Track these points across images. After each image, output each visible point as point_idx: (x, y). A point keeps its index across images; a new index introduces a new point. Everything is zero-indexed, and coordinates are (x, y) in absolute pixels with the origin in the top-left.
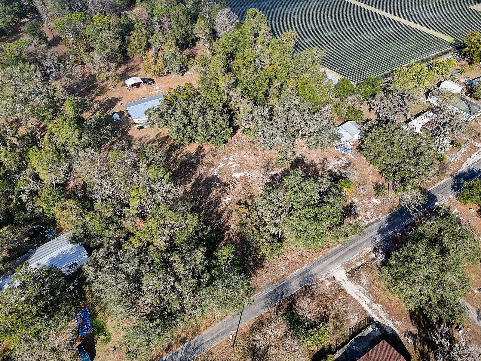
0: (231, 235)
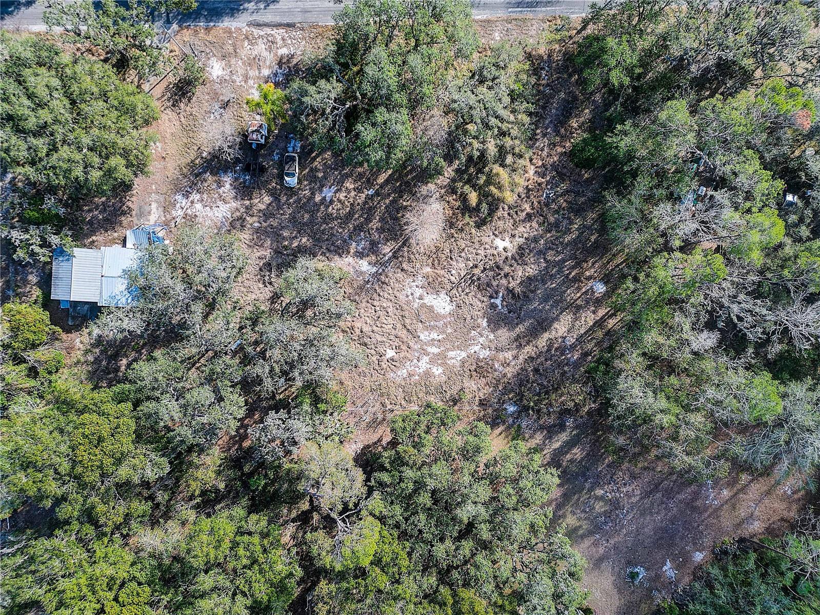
0: (545, 153)
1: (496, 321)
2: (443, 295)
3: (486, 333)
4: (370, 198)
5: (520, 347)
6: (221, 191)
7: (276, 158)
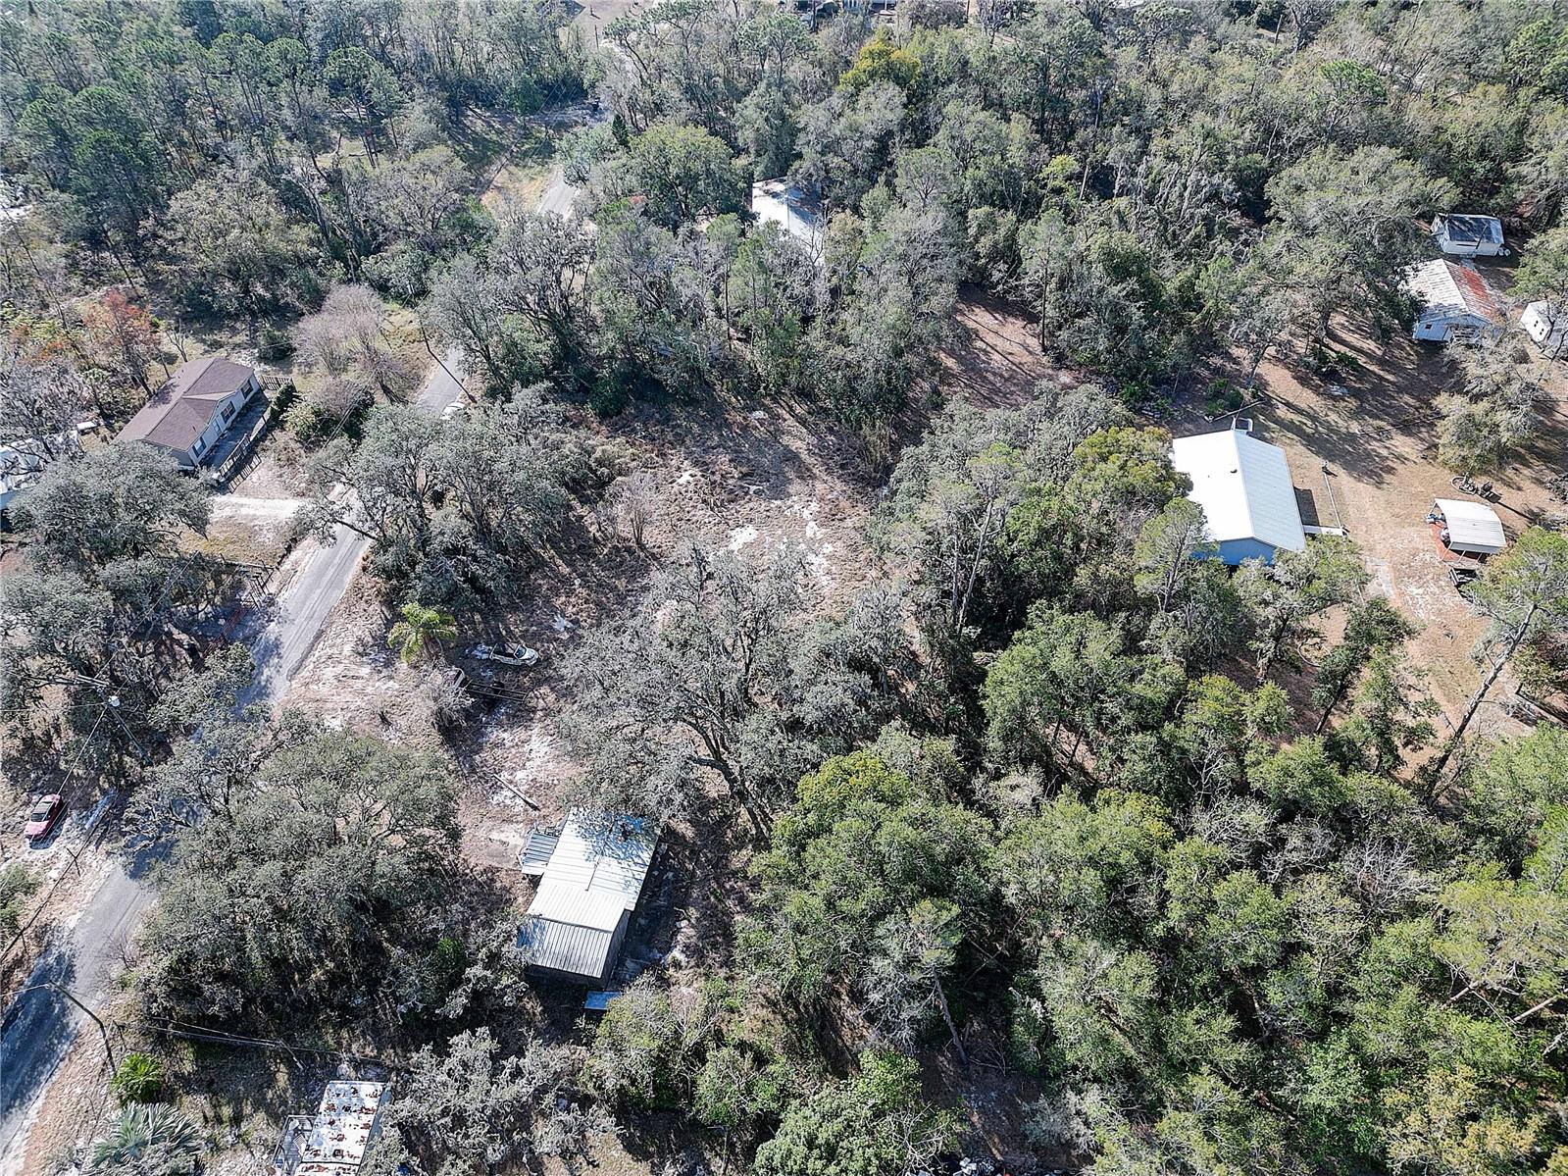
1: (779, 491)
2: (733, 533)
3: (789, 503)
4: (585, 584)
5: (813, 477)
6: (508, 744)
7: (490, 673)
